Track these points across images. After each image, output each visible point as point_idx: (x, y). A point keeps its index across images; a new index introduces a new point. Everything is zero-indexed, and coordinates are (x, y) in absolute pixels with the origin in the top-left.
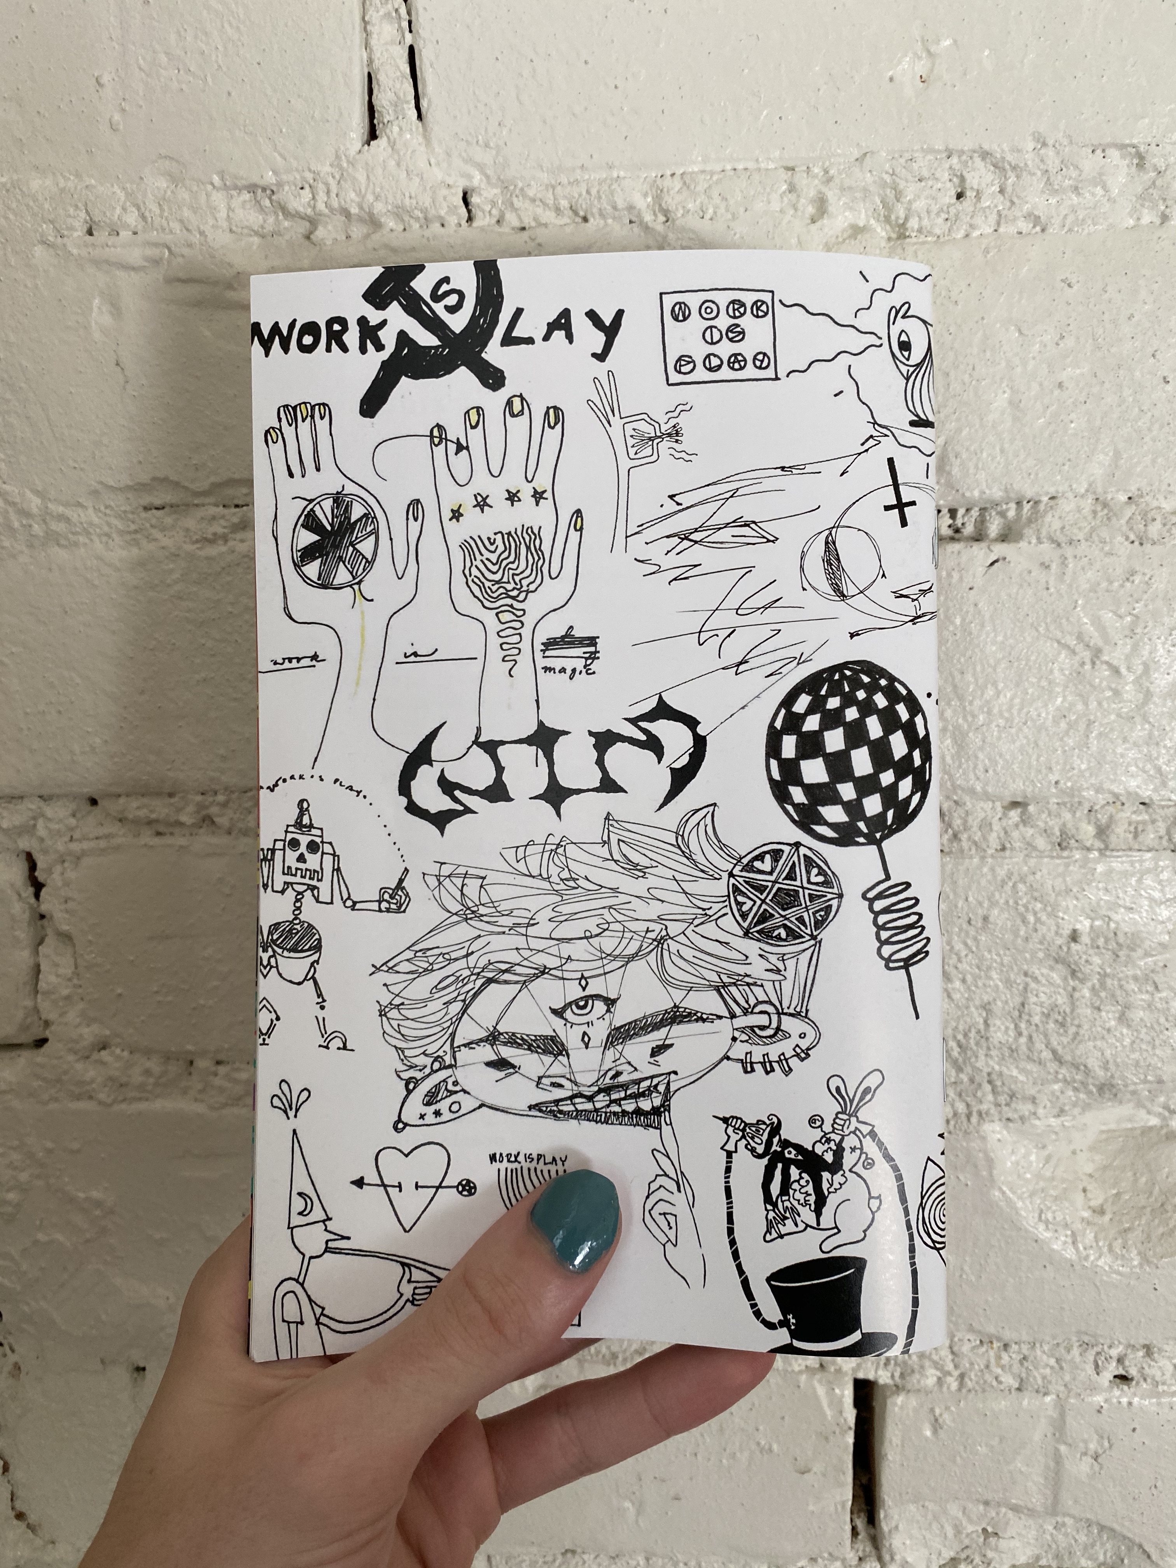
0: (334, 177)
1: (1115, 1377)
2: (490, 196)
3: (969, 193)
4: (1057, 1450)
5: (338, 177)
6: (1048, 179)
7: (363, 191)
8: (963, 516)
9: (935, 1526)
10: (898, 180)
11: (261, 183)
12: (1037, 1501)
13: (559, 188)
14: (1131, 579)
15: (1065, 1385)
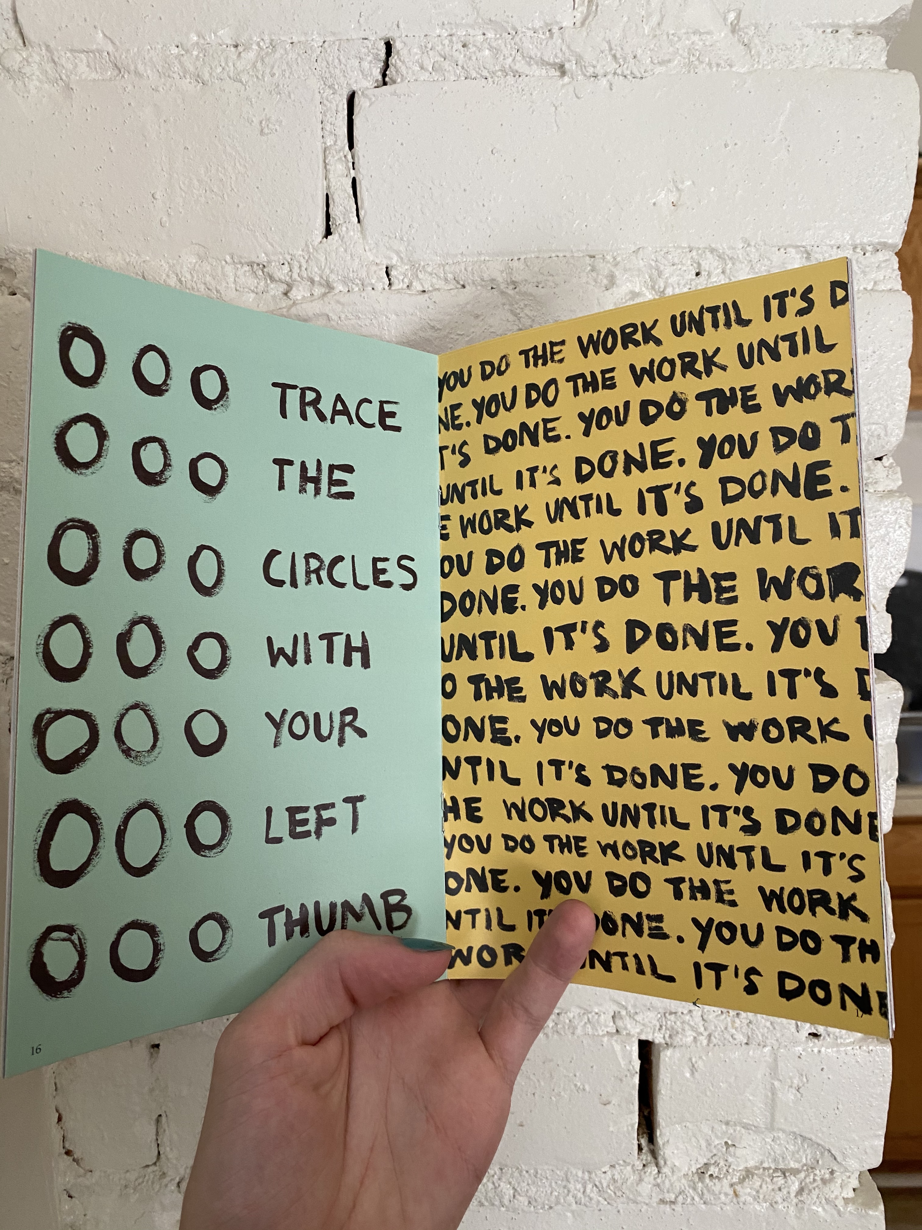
0: (304, 258)
1: (810, 1034)
2: (403, 271)
3: (703, 273)
5: (307, 258)
6: (752, 266)
7: (323, 267)
10: (659, 264)
11: (257, 261)
13: (447, 267)
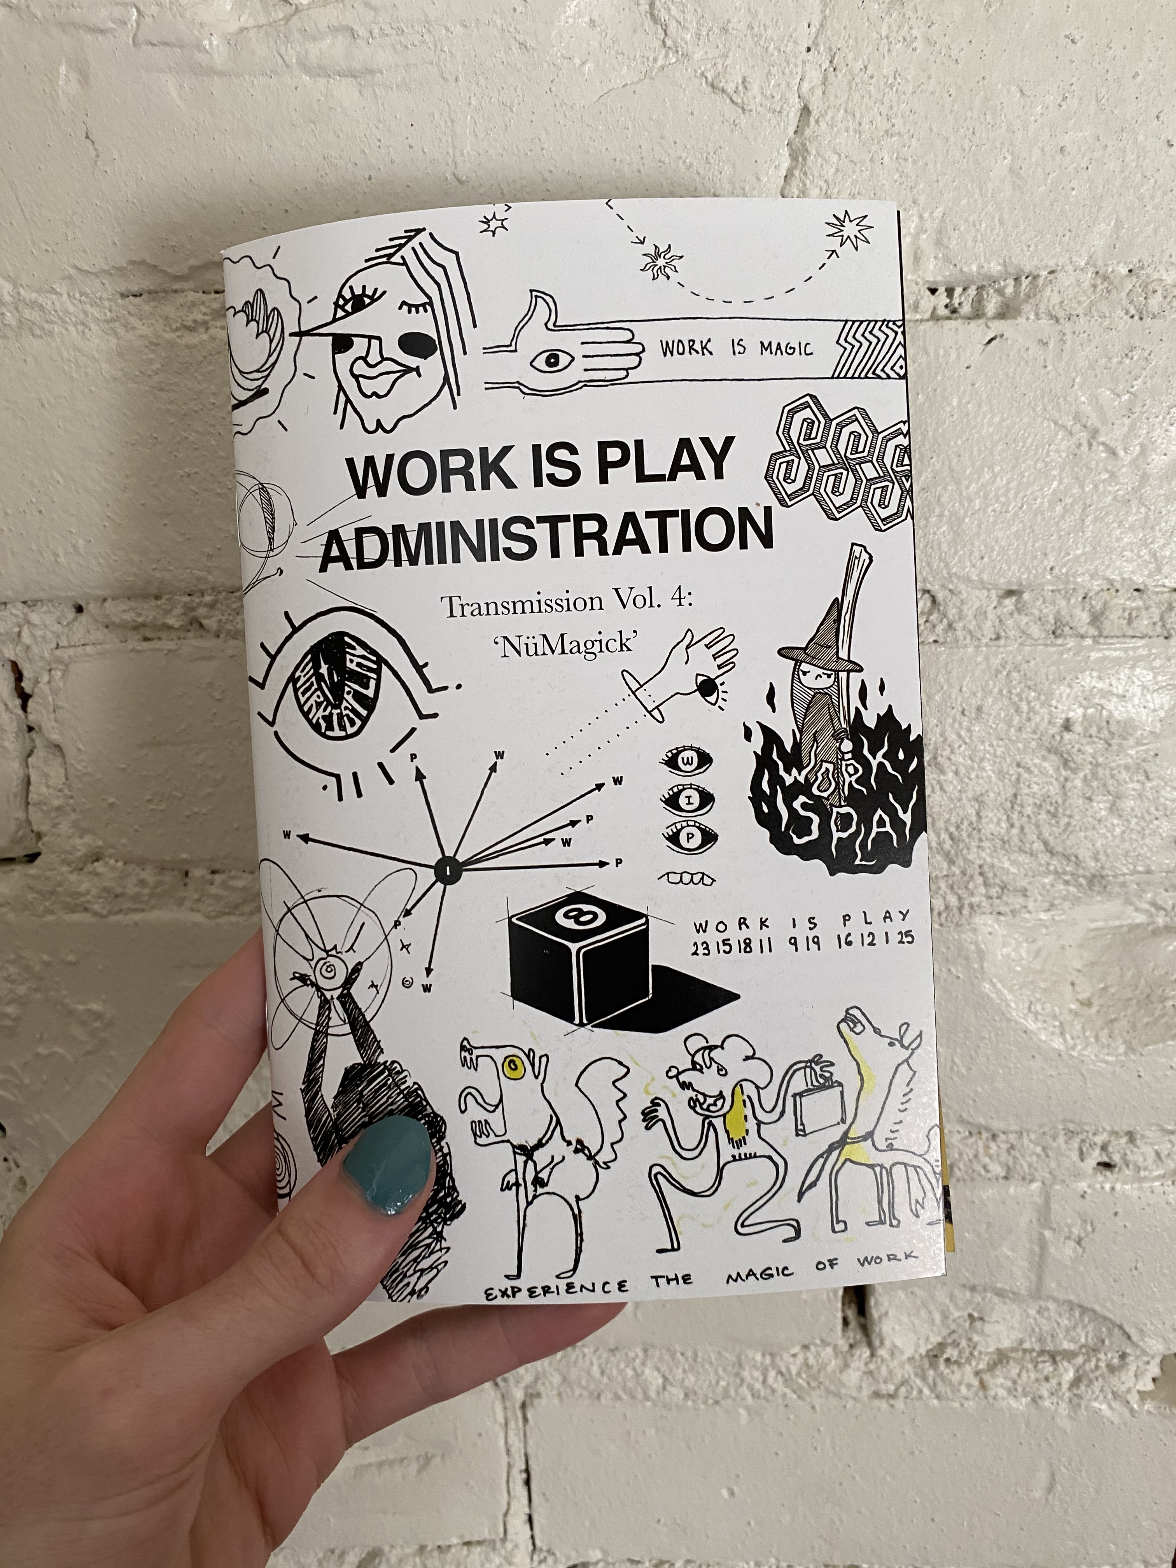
4: (1042, 1234)
8: (960, 296)
9: (923, 1312)
12: (1022, 1285)
14: (1130, 355)
15: (1051, 1173)
